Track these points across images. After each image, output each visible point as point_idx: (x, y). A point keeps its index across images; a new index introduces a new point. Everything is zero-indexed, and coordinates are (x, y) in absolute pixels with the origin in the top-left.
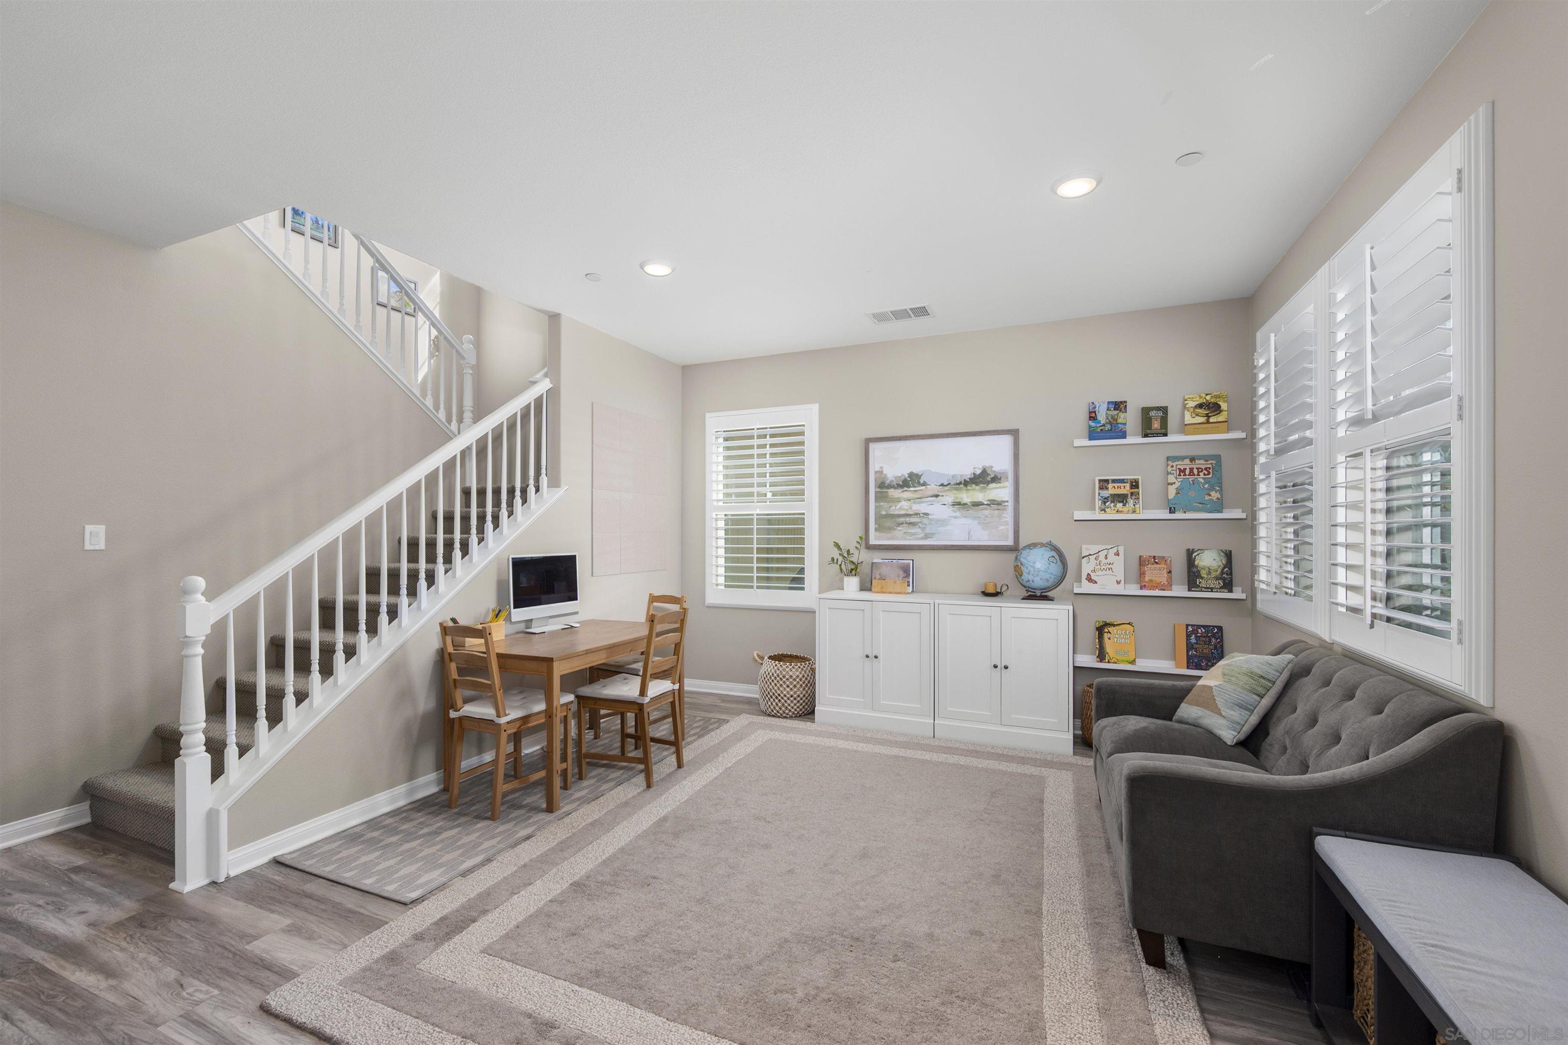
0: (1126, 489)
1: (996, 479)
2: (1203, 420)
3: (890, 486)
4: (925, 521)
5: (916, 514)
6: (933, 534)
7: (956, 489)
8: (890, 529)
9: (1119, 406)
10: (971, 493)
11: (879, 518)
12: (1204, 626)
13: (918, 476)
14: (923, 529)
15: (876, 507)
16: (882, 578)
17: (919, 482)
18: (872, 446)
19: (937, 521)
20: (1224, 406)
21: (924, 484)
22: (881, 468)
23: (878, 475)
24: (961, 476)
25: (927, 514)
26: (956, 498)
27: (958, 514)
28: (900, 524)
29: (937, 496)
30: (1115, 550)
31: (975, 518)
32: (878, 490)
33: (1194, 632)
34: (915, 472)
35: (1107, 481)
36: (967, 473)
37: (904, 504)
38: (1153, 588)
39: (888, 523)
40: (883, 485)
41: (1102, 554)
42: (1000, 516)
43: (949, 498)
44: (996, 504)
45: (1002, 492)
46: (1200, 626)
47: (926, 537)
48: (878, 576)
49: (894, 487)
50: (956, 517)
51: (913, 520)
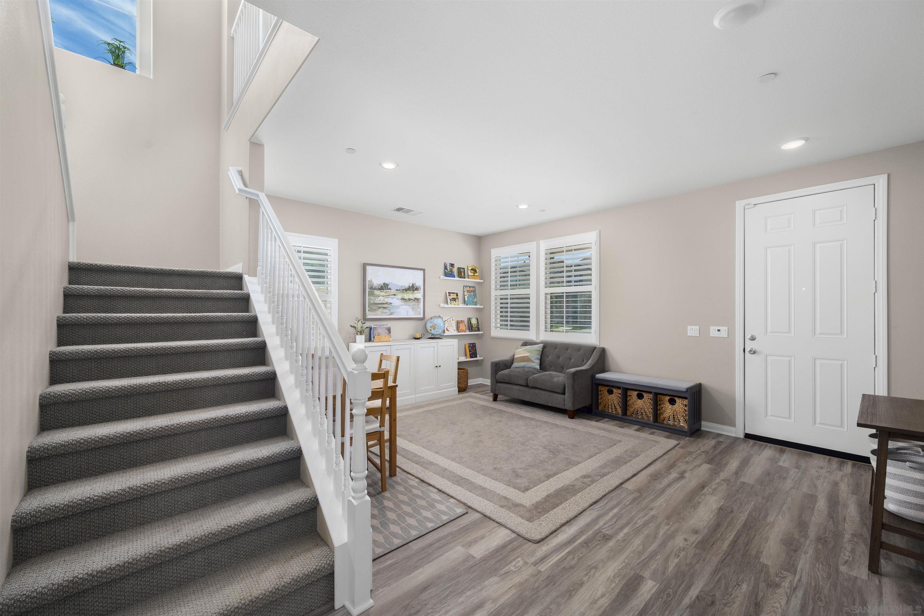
0: (455, 297)
1: (417, 289)
2: (473, 274)
3: (375, 289)
4: (390, 306)
5: (387, 303)
6: (393, 313)
7: (403, 292)
8: (375, 310)
9: (452, 265)
10: (408, 294)
11: (370, 304)
12: (472, 344)
13: (387, 285)
14: (390, 310)
15: (369, 299)
16: (379, 335)
17: (388, 288)
18: (368, 268)
19: (395, 306)
20: (477, 271)
21: (390, 289)
22: (371, 279)
23: (370, 283)
24: (404, 286)
25: (391, 303)
26: (402, 296)
27: (403, 304)
28: (379, 308)
29: (395, 295)
30: (451, 319)
31: (410, 305)
32: (370, 290)
33: (470, 346)
34: (386, 283)
35: (450, 293)
36: (406, 285)
37: (381, 298)
38: (462, 332)
39: (374, 307)
40: (371, 288)
41: (449, 320)
42: (418, 305)
43: (400, 296)
44: (417, 300)
45: (419, 295)
46: (471, 344)
47: (391, 314)
48: (377, 334)
49: (376, 289)
50: (402, 305)
51: (385, 306)
